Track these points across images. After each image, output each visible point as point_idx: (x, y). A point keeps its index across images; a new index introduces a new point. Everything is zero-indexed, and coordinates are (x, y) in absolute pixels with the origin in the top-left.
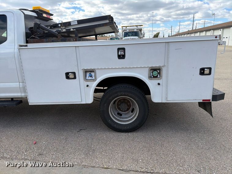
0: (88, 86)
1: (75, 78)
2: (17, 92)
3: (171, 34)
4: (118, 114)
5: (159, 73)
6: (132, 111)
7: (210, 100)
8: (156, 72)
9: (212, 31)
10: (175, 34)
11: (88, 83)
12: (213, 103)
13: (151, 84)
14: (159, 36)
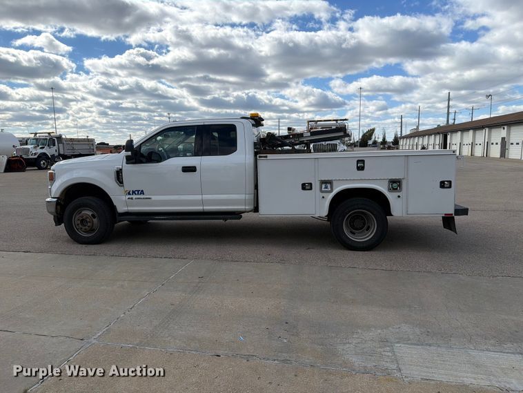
0: (323, 197)
1: (311, 189)
2: (242, 205)
3: (401, 132)
4: (351, 232)
5: (400, 186)
6: (368, 229)
7: (452, 214)
8: (396, 184)
9: (487, 129)
10: (408, 133)
11: (324, 195)
12: (456, 218)
13: (391, 197)
14: (373, 137)
